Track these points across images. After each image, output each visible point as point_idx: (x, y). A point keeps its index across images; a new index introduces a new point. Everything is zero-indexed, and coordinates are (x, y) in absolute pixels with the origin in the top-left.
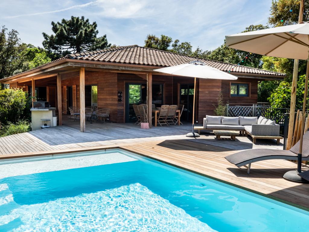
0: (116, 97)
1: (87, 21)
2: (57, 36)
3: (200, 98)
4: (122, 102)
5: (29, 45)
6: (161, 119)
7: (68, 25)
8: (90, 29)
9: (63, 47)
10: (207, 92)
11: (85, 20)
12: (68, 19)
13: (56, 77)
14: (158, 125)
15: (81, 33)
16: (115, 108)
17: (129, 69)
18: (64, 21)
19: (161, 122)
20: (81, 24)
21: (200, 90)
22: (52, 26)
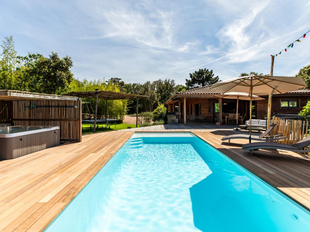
0: (208, 110)
1: (208, 70)
2: (192, 80)
3: (257, 109)
4: (211, 112)
5: (181, 85)
6: (229, 121)
7: (197, 74)
8: (209, 74)
9: (195, 85)
10: (262, 106)
11: (206, 70)
12: (198, 71)
13: (178, 102)
14: (228, 124)
15: (203, 77)
16: (207, 115)
17: (206, 96)
18: (196, 72)
19: (229, 123)
20: (204, 72)
21: (257, 105)
22: (190, 75)
